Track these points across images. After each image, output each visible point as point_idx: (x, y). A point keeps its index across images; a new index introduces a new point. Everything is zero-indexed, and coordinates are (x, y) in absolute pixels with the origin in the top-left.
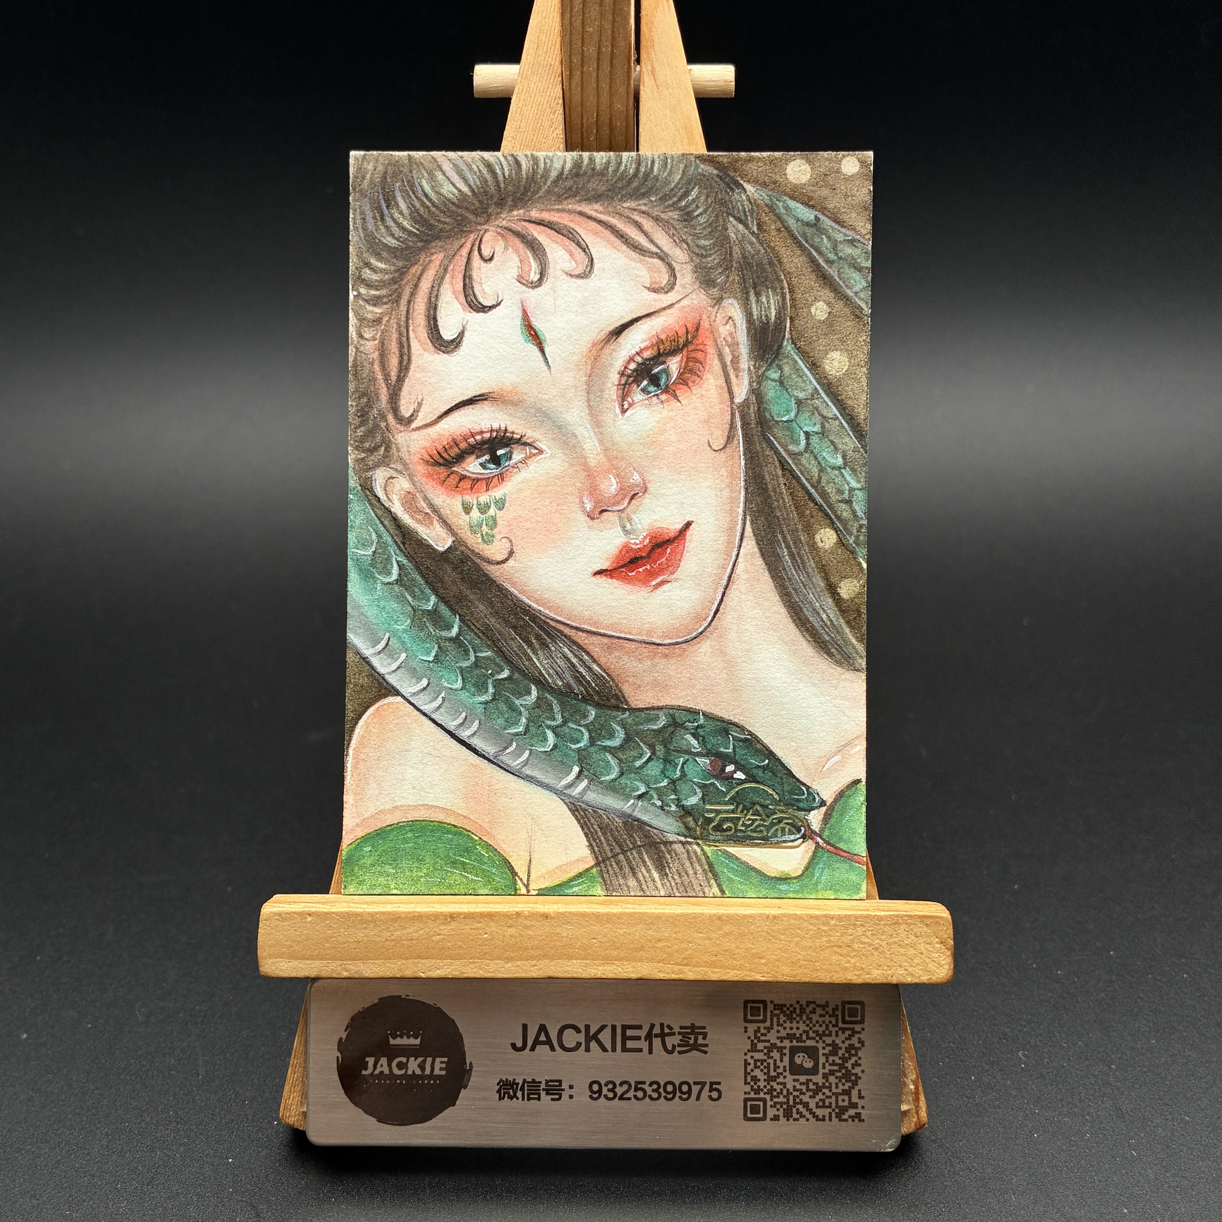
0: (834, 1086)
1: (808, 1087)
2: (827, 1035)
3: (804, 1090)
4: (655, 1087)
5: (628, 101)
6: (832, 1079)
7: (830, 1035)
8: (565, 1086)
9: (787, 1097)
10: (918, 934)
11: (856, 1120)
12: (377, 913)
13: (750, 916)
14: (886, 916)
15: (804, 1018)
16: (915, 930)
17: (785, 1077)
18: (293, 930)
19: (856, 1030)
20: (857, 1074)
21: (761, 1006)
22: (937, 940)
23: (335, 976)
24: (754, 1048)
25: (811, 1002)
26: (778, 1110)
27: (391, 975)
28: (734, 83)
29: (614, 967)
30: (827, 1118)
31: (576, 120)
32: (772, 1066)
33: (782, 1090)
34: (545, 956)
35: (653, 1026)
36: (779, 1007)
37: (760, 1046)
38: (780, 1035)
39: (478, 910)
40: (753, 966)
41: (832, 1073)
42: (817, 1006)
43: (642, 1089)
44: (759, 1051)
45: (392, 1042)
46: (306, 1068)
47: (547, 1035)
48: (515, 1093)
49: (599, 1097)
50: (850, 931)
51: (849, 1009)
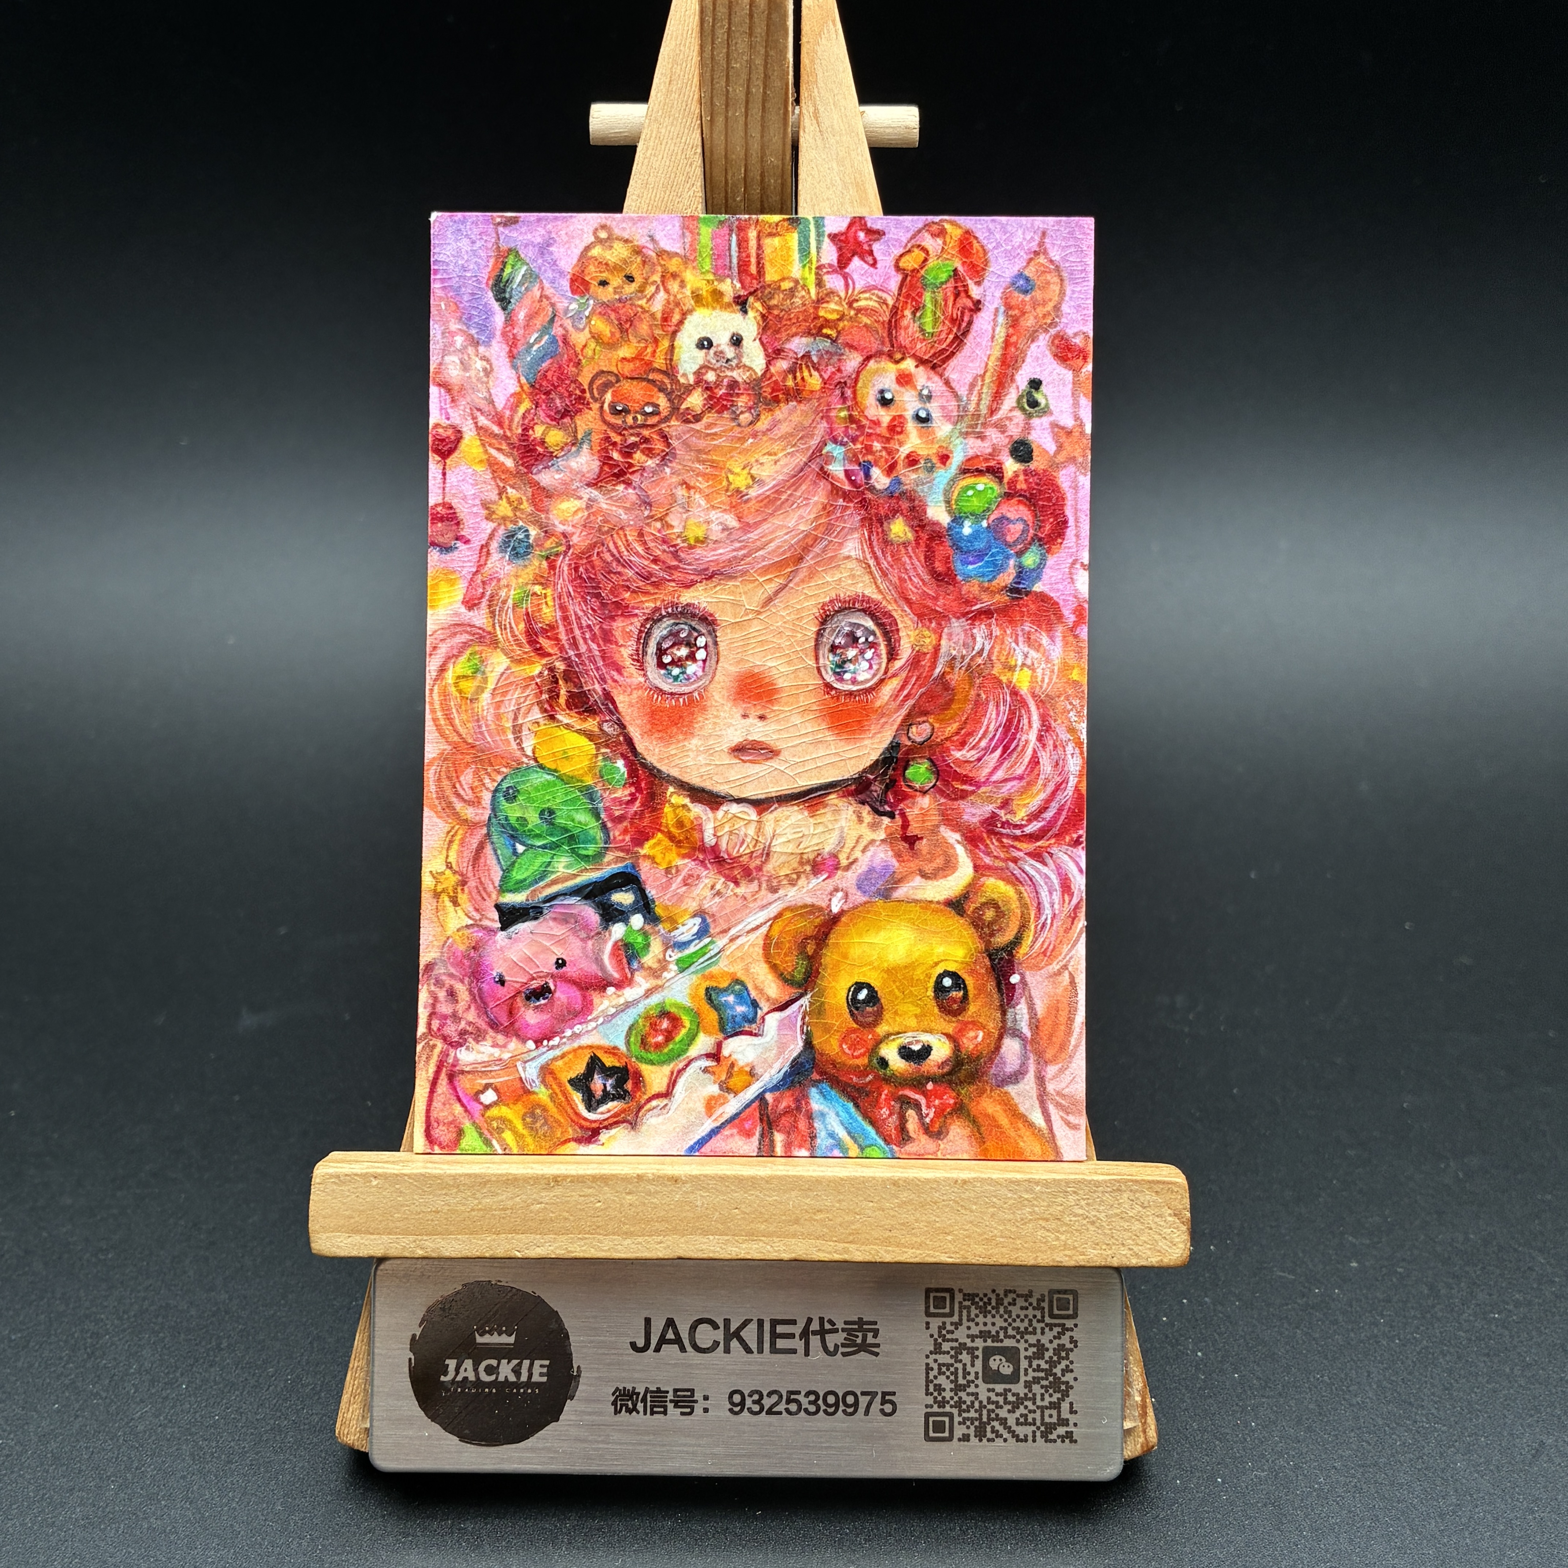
0: (1038, 1397)
1: (1005, 1399)
2: (1030, 1333)
3: (1001, 1403)
4: (812, 1398)
5: (784, 154)
6: (1036, 1388)
7: (1035, 1334)
8: (698, 1396)
9: (979, 1411)
10: (1146, 1204)
11: (1067, 1441)
12: (460, 1176)
13: (936, 1181)
14: (1105, 1181)
15: (1002, 1311)
16: (1142, 1199)
17: (977, 1386)
18: (353, 1196)
19: (1067, 1326)
20: (1068, 1383)
21: (947, 1295)
22: (1169, 1211)
23: (407, 1254)
24: (938, 1349)
25: (1010, 1291)
26: (968, 1427)
27: (478, 1254)
28: (917, 131)
29: (761, 1244)
30: (1030, 1438)
31: (719, 177)
32: (960, 1372)
33: (973, 1403)
34: (675, 1231)
35: (810, 1320)
36: (970, 1297)
37: (946, 1346)
38: (970, 1332)
39: (589, 1172)
40: (937, 1244)
42: (1018, 1296)
43: (796, 1401)
44: (944, 1353)
45: (479, 1339)
46: (370, 1375)
47: (677, 1333)
48: (635, 1405)
49: (742, 1410)
50: (1059, 1200)
51: (1058, 1300)
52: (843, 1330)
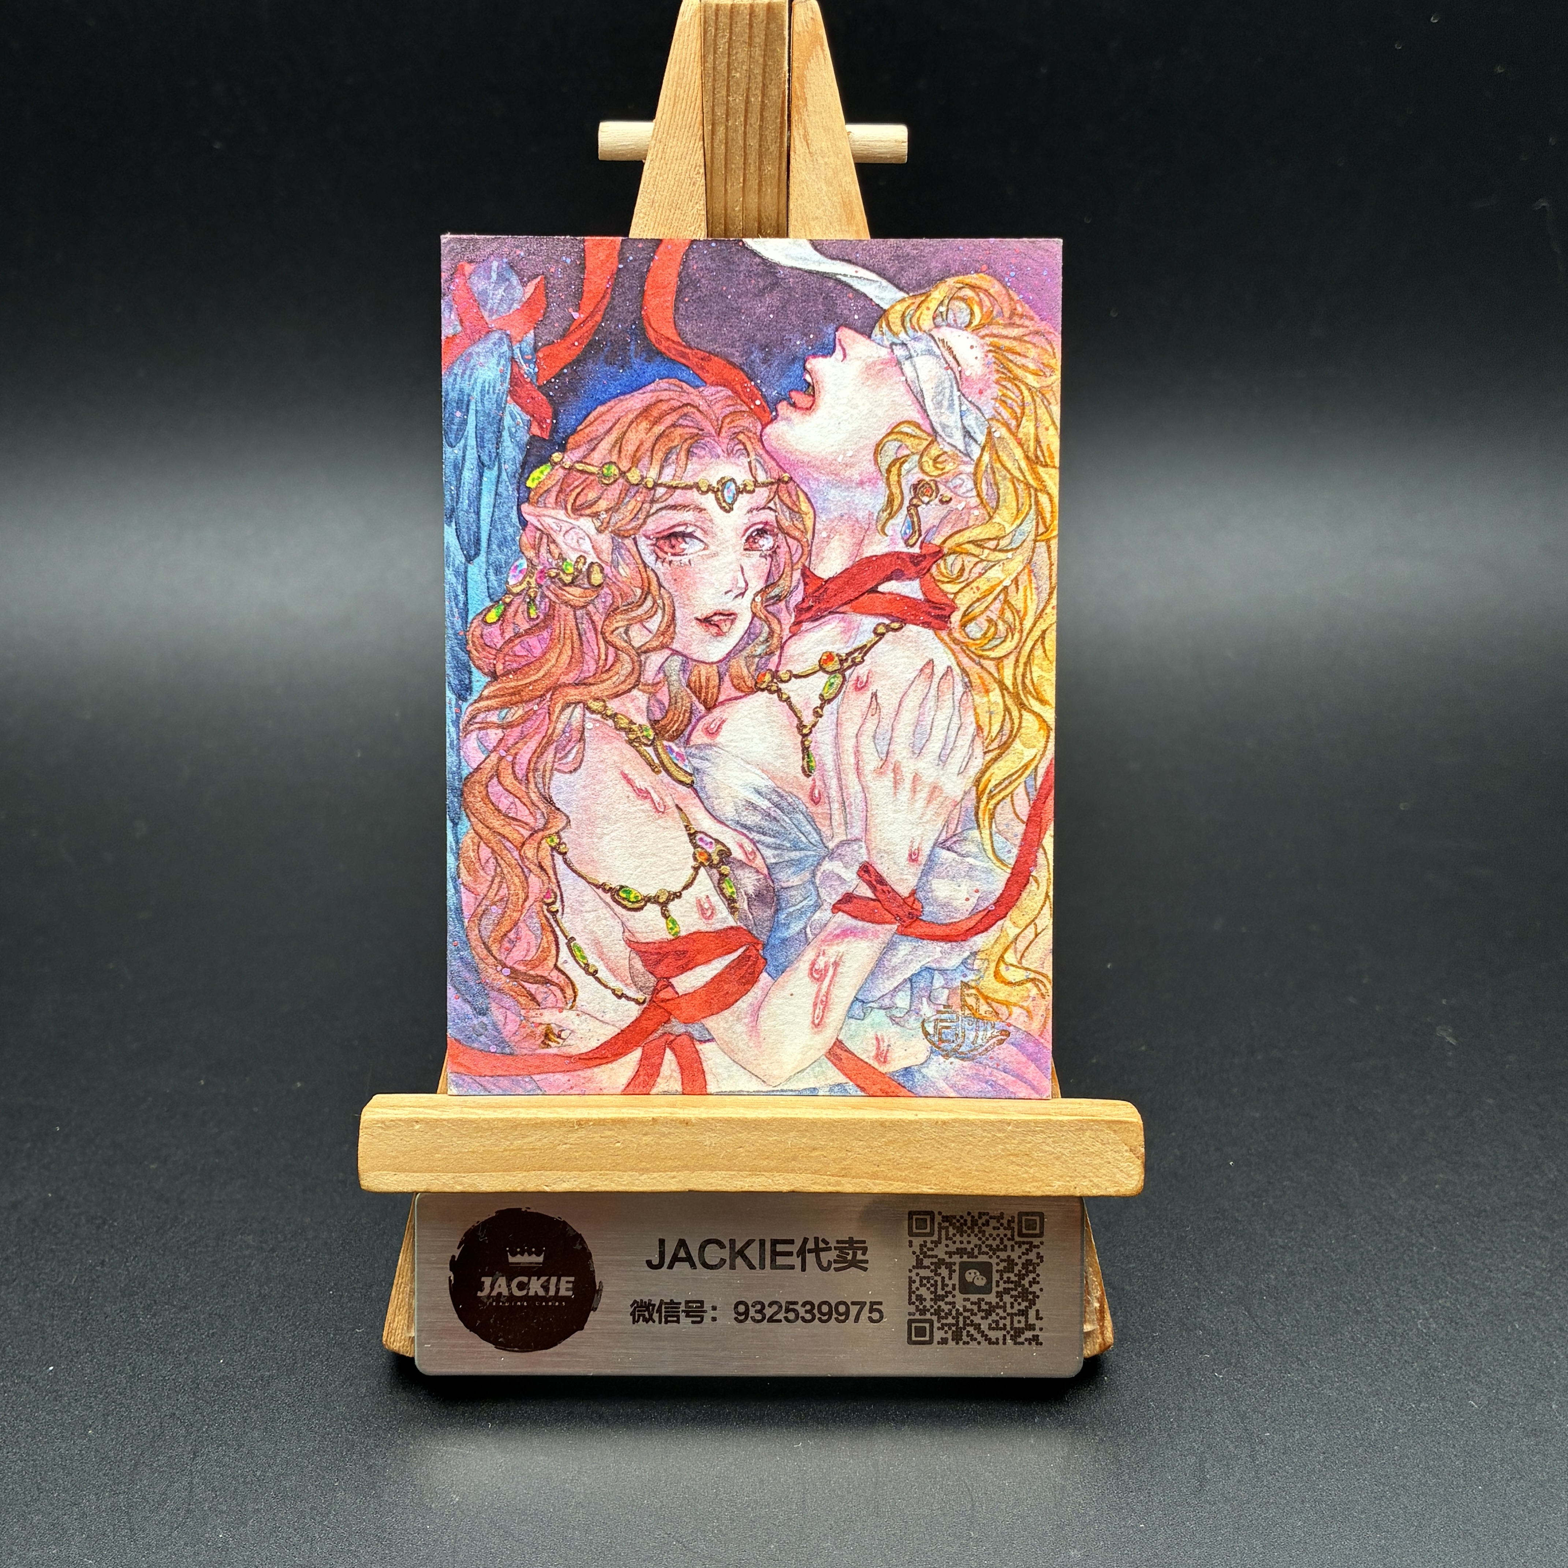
0: (1008, 1306)
1: (979, 1307)
2: (1002, 1250)
3: (976, 1310)
4: (808, 1307)
5: (780, 163)
6: (1007, 1298)
7: (1005, 1249)
8: (707, 1306)
9: (956, 1318)
10: (1105, 1141)
11: (1034, 1343)
12: (494, 1120)
14: (1070, 1122)
15: (976, 1230)
16: (1102, 1137)
17: (954, 1296)
18: (398, 1139)
19: (1035, 1243)
20: (1034, 1293)
21: (928, 1218)
22: (1126, 1148)
23: (447, 1190)
24: (919, 1265)
25: (984, 1214)
26: (946, 1332)
27: (511, 1189)
28: (906, 147)
29: (764, 1178)
30: (1001, 1342)
31: (719, 186)
32: (939, 1283)
33: (950, 1311)
34: (686, 1167)
35: (806, 1240)
36: (949, 1219)
37: (927, 1262)
38: (948, 1250)
39: (609, 1116)
40: (919, 1178)
41: (1007, 1291)
42: (991, 1218)
43: (794, 1310)
44: (925, 1267)
45: (511, 1259)
47: (688, 1253)
48: (651, 1315)
49: (746, 1318)
50: (1029, 1138)
51: (1026, 1220)
52: (836, 1248)
